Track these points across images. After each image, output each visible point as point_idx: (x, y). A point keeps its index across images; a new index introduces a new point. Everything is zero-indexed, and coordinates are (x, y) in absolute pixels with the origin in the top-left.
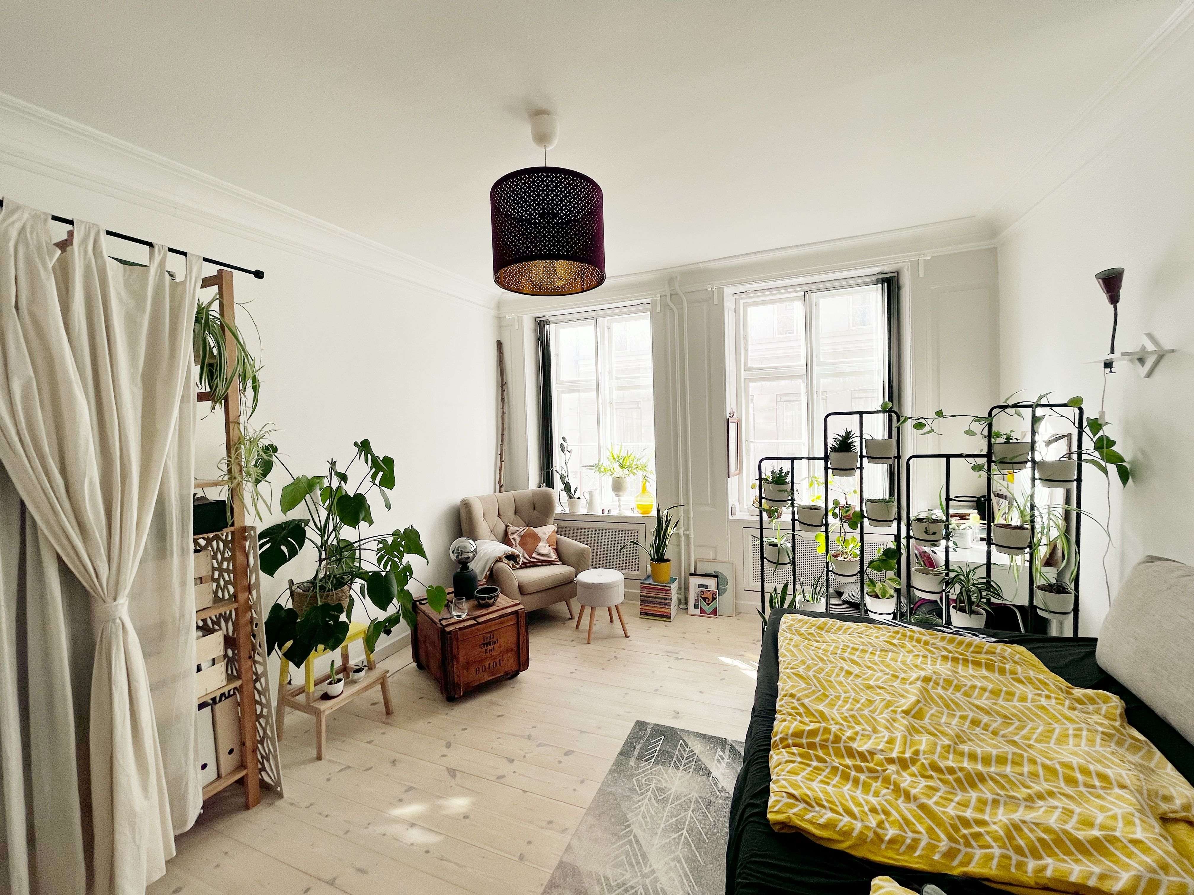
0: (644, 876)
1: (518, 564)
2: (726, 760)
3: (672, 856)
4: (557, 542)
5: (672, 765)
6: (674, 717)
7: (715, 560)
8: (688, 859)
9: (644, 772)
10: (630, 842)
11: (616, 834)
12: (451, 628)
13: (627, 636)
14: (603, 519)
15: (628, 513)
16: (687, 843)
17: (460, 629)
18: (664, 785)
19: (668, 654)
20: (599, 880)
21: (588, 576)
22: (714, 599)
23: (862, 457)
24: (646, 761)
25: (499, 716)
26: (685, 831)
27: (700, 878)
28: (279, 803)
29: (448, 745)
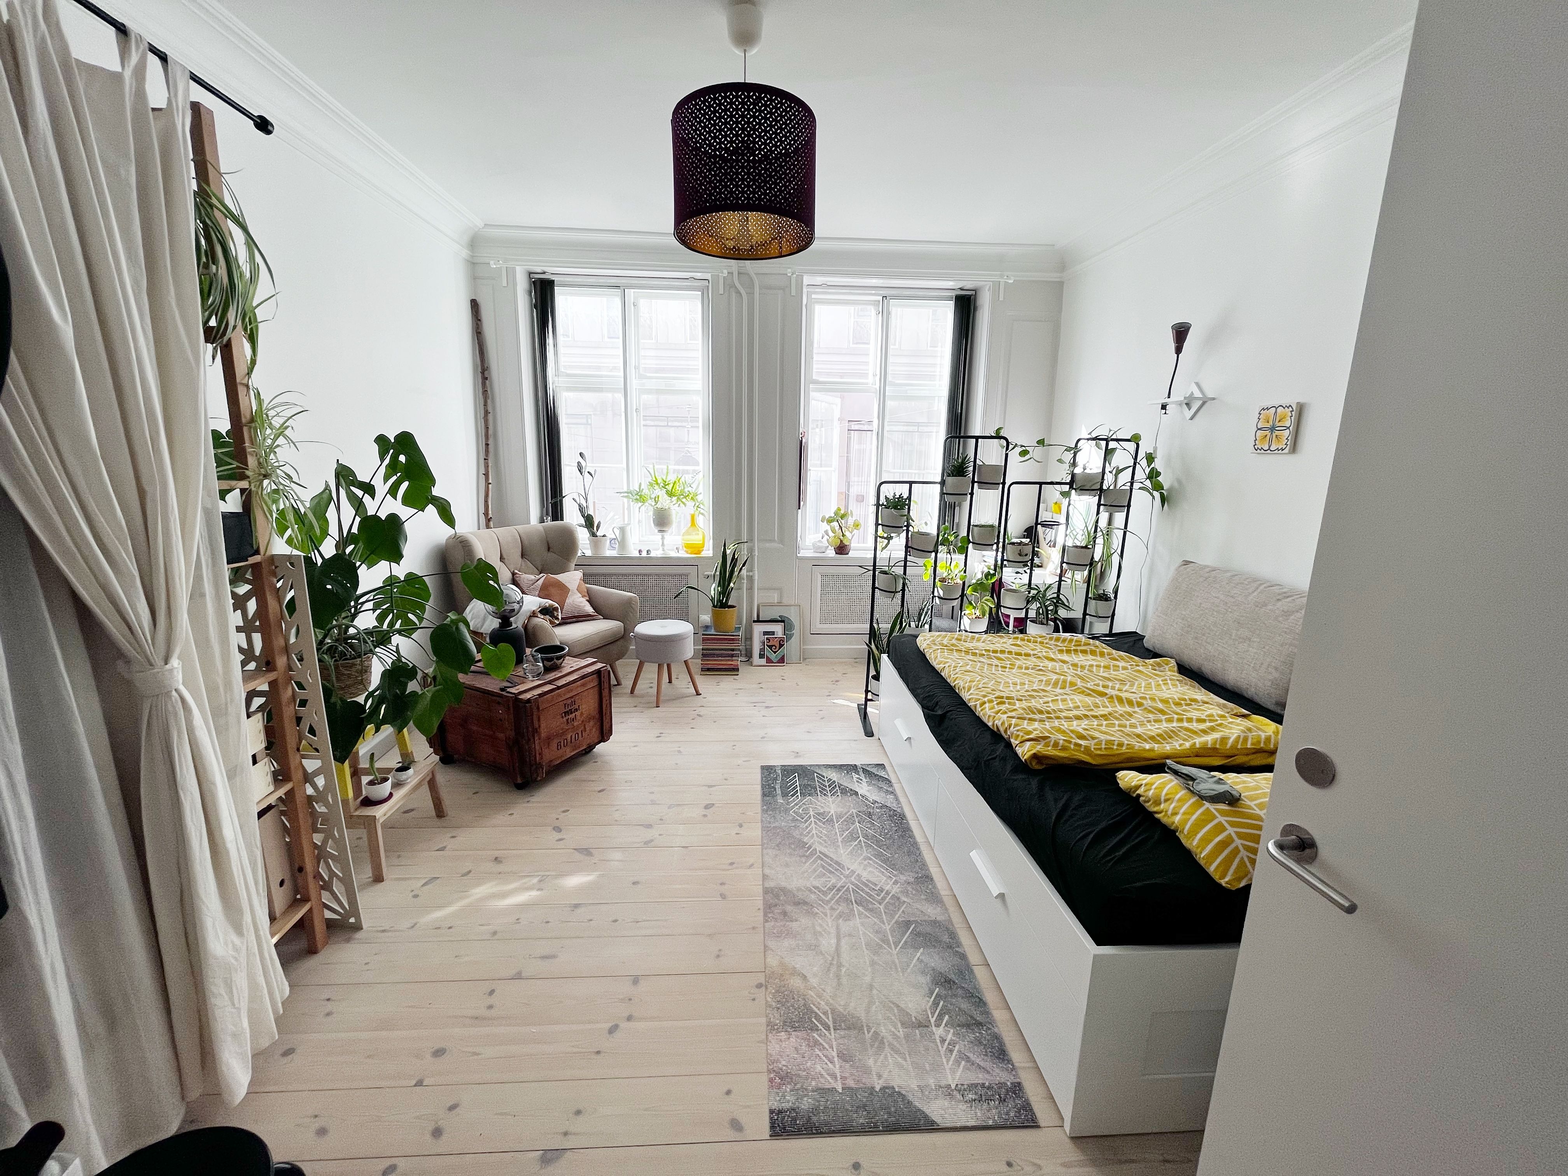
0: (847, 877)
1: (557, 619)
2: (864, 779)
3: (862, 857)
4: (589, 592)
5: (819, 794)
6: (796, 757)
7: (780, 604)
8: (875, 856)
9: (797, 805)
10: (819, 857)
11: (804, 856)
12: (527, 696)
13: (698, 694)
14: (646, 562)
15: (673, 554)
16: (868, 846)
17: (540, 695)
18: (822, 811)
19: (755, 704)
20: (810, 891)
21: (647, 628)
22: (781, 646)
23: (973, 482)
24: (792, 796)
25: (600, 791)
26: (861, 838)
27: (894, 865)
28: (359, 935)
29: (558, 829)
